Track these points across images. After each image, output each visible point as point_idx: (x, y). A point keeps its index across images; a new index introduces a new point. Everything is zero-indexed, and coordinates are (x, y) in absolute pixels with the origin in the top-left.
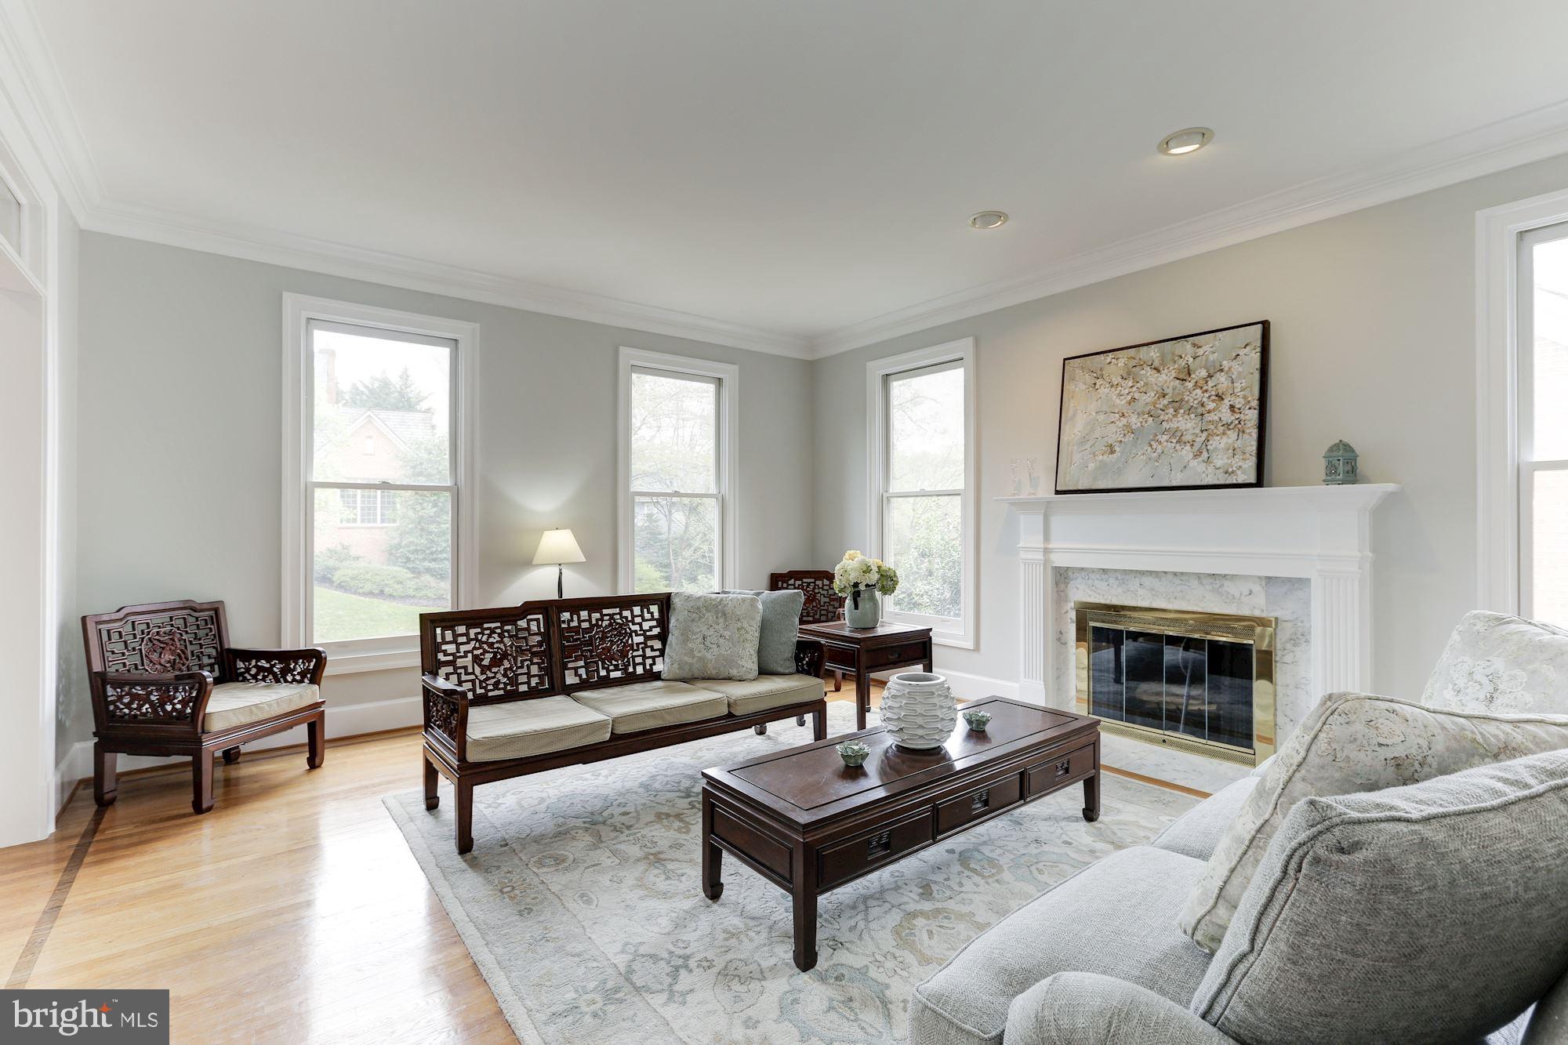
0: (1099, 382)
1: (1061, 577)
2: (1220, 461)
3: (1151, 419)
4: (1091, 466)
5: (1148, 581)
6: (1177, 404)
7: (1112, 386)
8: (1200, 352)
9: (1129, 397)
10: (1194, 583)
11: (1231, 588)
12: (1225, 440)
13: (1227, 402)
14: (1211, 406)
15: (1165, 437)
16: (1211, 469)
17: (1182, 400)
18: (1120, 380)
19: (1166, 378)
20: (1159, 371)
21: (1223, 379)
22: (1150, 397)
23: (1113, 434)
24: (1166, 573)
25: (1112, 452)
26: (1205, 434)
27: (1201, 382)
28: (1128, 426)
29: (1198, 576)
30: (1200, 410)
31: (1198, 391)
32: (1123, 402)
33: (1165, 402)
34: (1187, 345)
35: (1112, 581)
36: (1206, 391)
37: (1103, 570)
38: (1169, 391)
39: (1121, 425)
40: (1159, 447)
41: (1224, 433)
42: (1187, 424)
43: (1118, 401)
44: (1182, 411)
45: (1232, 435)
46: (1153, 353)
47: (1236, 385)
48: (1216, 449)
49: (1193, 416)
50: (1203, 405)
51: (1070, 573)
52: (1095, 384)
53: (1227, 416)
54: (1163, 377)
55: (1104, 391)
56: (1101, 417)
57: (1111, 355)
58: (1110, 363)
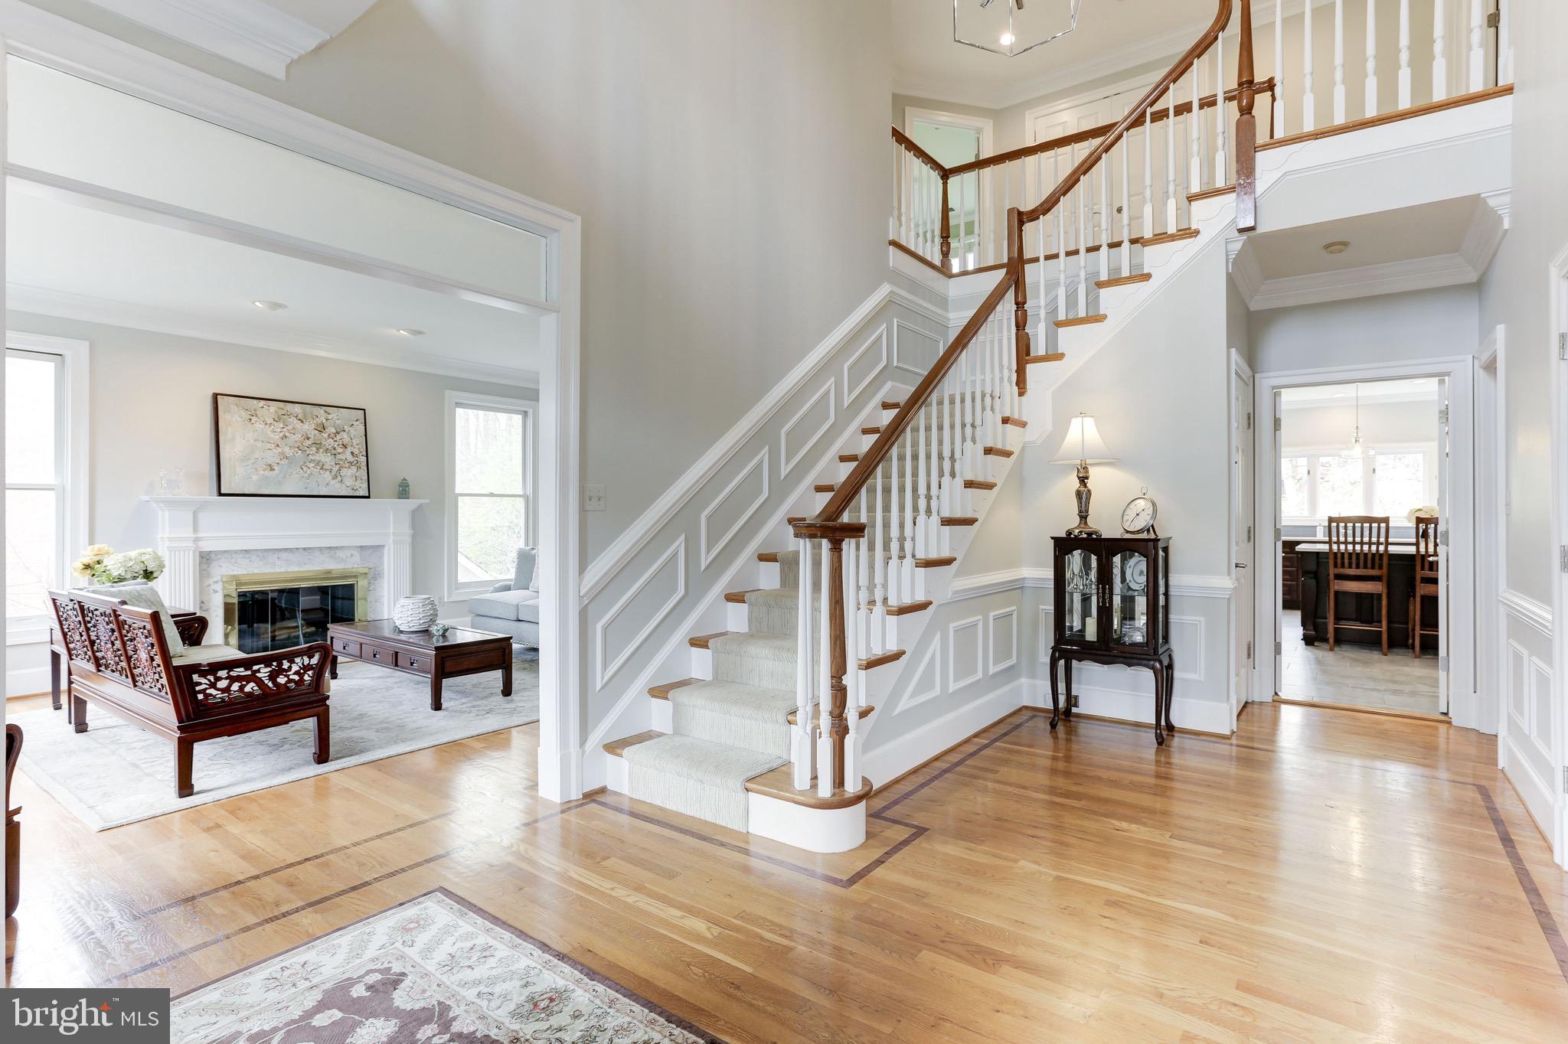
0: (254, 419)
1: (205, 559)
2: (349, 482)
3: (300, 452)
4: (255, 478)
5: (284, 555)
6: (318, 445)
7: (266, 424)
8: (330, 417)
9: (281, 435)
10: (317, 553)
11: (340, 554)
12: (350, 471)
13: (349, 450)
14: (340, 450)
15: (311, 465)
16: (344, 486)
17: (321, 444)
18: (272, 421)
19: (308, 427)
20: (302, 422)
21: (345, 436)
22: (298, 437)
23: (272, 457)
24: (297, 549)
25: (272, 470)
26: (338, 466)
27: (332, 435)
28: (282, 453)
29: (320, 549)
30: (333, 452)
31: (331, 439)
32: (277, 437)
33: (309, 442)
34: (321, 411)
35: (253, 558)
36: (336, 441)
37: (246, 551)
38: (312, 436)
39: (277, 452)
40: (308, 470)
41: (349, 467)
42: (327, 459)
43: (272, 436)
44: (321, 450)
45: (354, 469)
46: (297, 409)
47: (353, 441)
48: (345, 476)
49: (329, 454)
50: (335, 449)
51: (212, 556)
52: (250, 419)
53: (350, 458)
54: (306, 426)
55: (259, 426)
56: (259, 444)
57: (262, 402)
58: (262, 407)
